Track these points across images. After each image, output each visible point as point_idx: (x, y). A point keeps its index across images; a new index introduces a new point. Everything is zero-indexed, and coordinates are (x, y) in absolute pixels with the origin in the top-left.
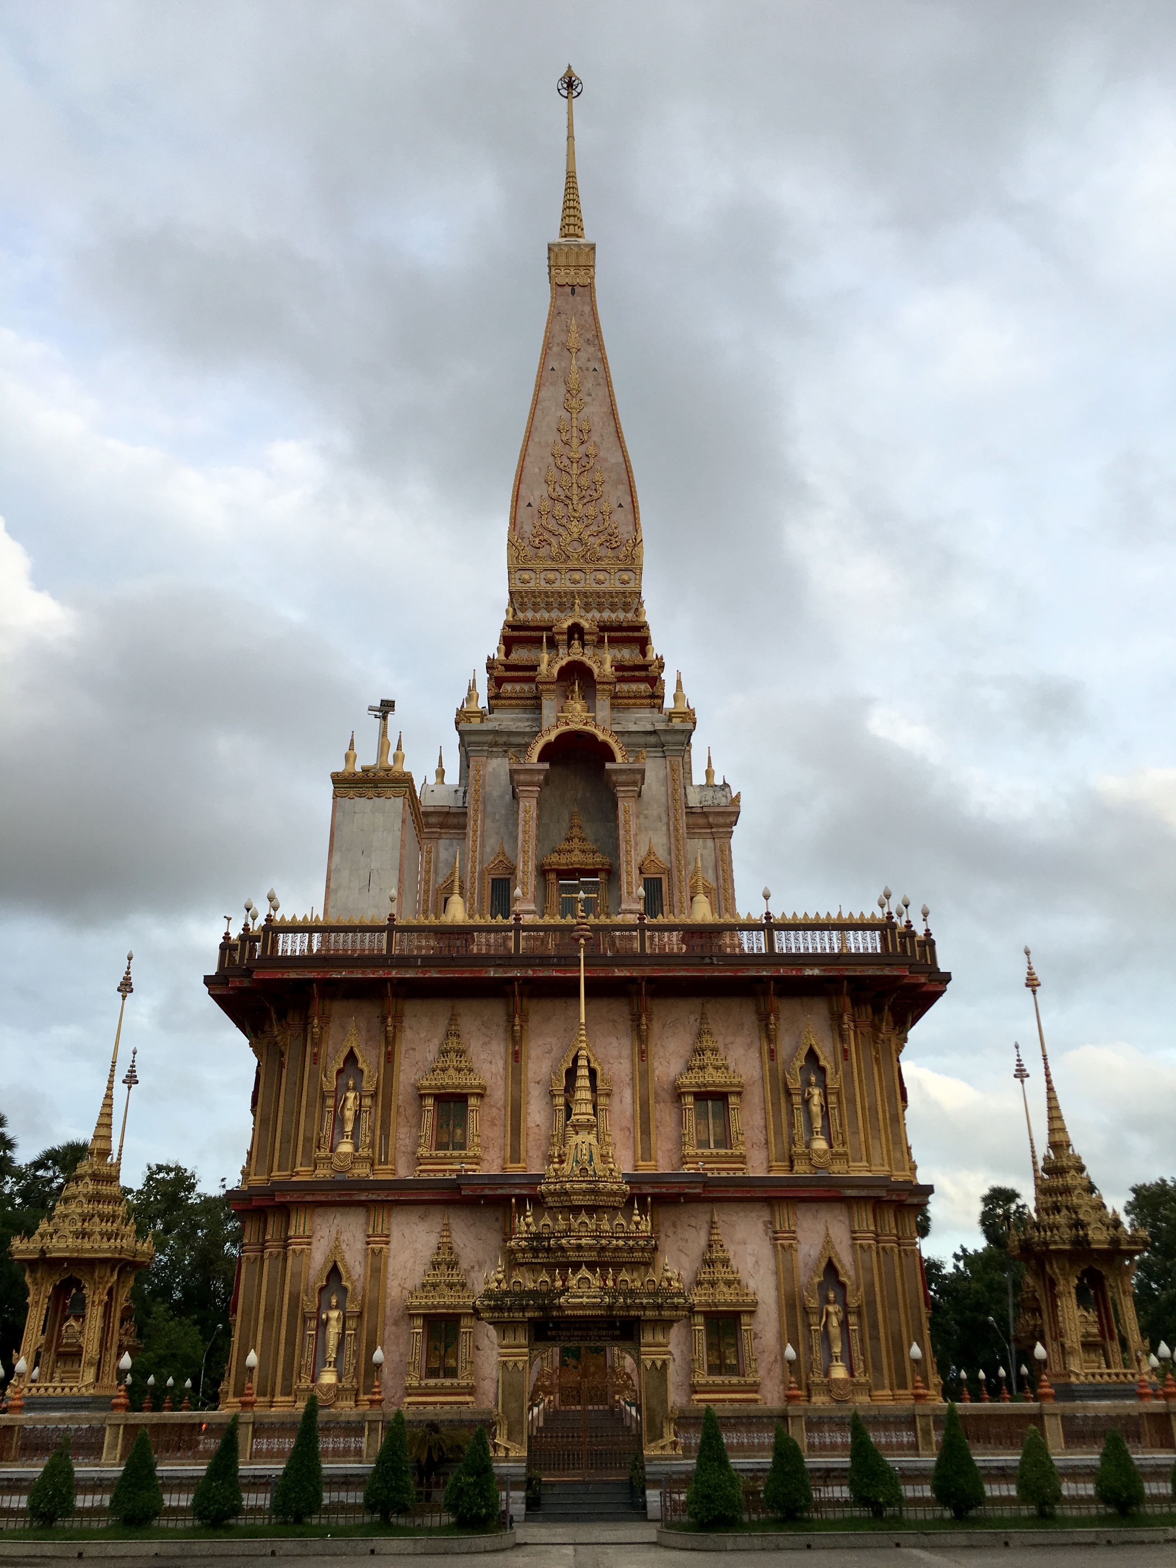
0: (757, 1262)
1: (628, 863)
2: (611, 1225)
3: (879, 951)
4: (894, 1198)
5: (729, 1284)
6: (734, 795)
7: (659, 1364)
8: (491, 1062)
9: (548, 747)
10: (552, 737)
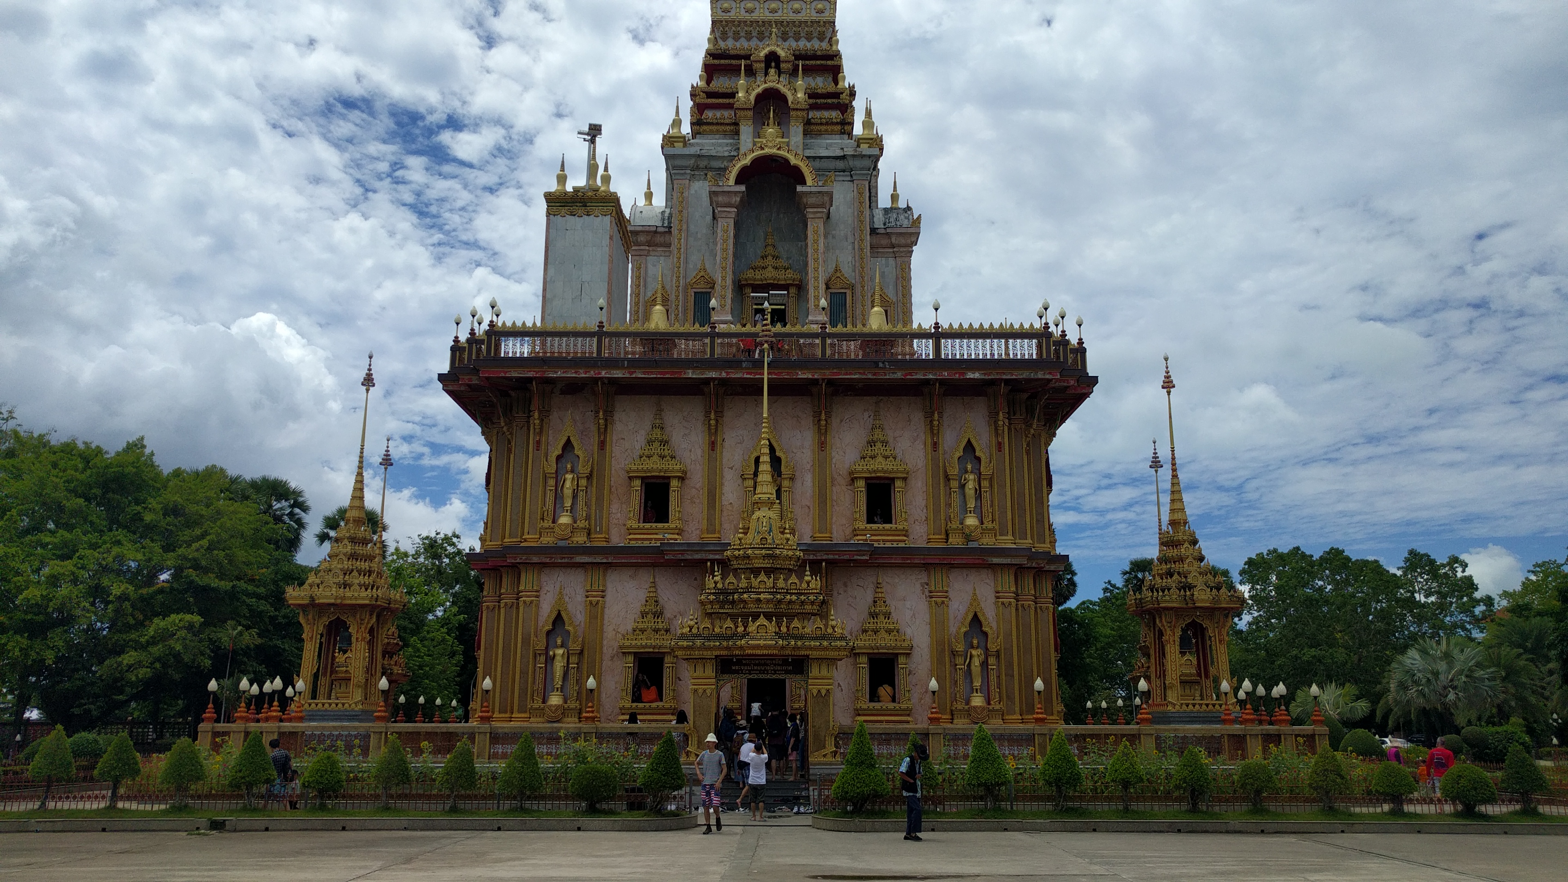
0: (914, 614)
1: (816, 279)
2: (786, 583)
3: (1034, 357)
4: (1034, 565)
5: (889, 631)
6: (915, 217)
7: (823, 692)
8: (691, 451)
9: (744, 170)
10: (747, 161)
